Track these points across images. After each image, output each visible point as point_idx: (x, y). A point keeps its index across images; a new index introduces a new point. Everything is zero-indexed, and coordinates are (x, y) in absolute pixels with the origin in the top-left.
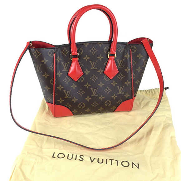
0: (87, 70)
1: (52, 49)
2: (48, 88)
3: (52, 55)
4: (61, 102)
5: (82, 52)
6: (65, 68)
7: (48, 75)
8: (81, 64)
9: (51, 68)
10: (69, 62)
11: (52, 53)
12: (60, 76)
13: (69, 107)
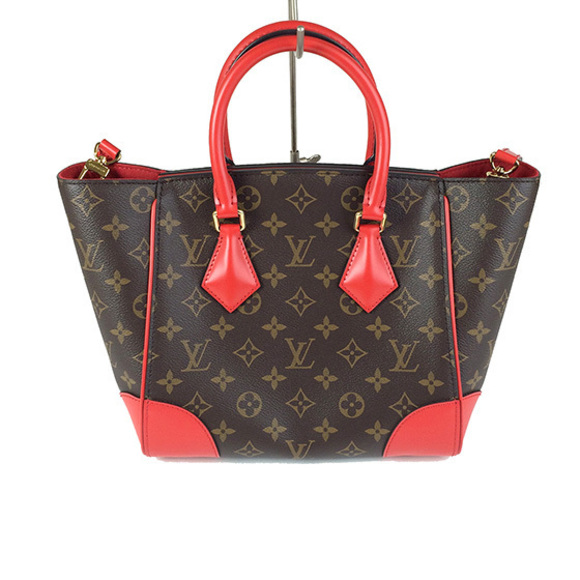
0: (274, 269)
1: (143, 187)
2: (122, 332)
3: (143, 206)
4: (170, 389)
5: (259, 202)
6: (191, 257)
7: (125, 281)
8: (253, 245)
9: (138, 253)
10: (207, 237)
11: (143, 199)
12: (170, 284)
13: (202, 412)
